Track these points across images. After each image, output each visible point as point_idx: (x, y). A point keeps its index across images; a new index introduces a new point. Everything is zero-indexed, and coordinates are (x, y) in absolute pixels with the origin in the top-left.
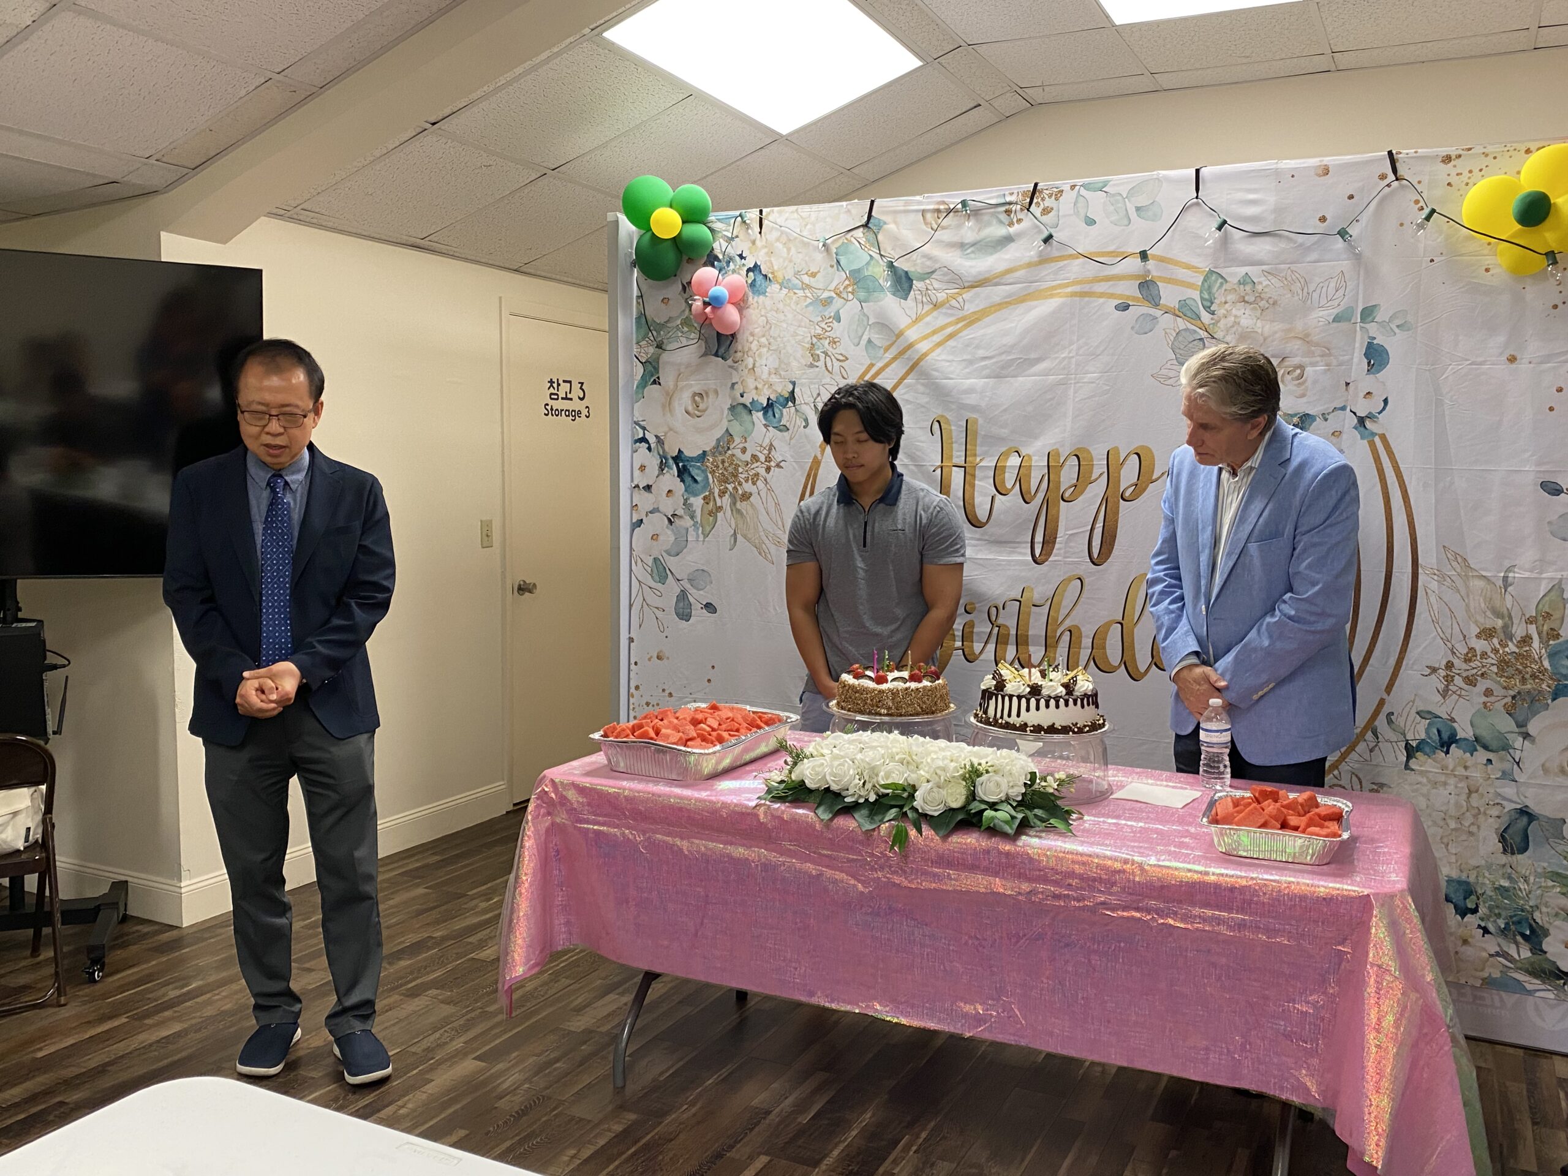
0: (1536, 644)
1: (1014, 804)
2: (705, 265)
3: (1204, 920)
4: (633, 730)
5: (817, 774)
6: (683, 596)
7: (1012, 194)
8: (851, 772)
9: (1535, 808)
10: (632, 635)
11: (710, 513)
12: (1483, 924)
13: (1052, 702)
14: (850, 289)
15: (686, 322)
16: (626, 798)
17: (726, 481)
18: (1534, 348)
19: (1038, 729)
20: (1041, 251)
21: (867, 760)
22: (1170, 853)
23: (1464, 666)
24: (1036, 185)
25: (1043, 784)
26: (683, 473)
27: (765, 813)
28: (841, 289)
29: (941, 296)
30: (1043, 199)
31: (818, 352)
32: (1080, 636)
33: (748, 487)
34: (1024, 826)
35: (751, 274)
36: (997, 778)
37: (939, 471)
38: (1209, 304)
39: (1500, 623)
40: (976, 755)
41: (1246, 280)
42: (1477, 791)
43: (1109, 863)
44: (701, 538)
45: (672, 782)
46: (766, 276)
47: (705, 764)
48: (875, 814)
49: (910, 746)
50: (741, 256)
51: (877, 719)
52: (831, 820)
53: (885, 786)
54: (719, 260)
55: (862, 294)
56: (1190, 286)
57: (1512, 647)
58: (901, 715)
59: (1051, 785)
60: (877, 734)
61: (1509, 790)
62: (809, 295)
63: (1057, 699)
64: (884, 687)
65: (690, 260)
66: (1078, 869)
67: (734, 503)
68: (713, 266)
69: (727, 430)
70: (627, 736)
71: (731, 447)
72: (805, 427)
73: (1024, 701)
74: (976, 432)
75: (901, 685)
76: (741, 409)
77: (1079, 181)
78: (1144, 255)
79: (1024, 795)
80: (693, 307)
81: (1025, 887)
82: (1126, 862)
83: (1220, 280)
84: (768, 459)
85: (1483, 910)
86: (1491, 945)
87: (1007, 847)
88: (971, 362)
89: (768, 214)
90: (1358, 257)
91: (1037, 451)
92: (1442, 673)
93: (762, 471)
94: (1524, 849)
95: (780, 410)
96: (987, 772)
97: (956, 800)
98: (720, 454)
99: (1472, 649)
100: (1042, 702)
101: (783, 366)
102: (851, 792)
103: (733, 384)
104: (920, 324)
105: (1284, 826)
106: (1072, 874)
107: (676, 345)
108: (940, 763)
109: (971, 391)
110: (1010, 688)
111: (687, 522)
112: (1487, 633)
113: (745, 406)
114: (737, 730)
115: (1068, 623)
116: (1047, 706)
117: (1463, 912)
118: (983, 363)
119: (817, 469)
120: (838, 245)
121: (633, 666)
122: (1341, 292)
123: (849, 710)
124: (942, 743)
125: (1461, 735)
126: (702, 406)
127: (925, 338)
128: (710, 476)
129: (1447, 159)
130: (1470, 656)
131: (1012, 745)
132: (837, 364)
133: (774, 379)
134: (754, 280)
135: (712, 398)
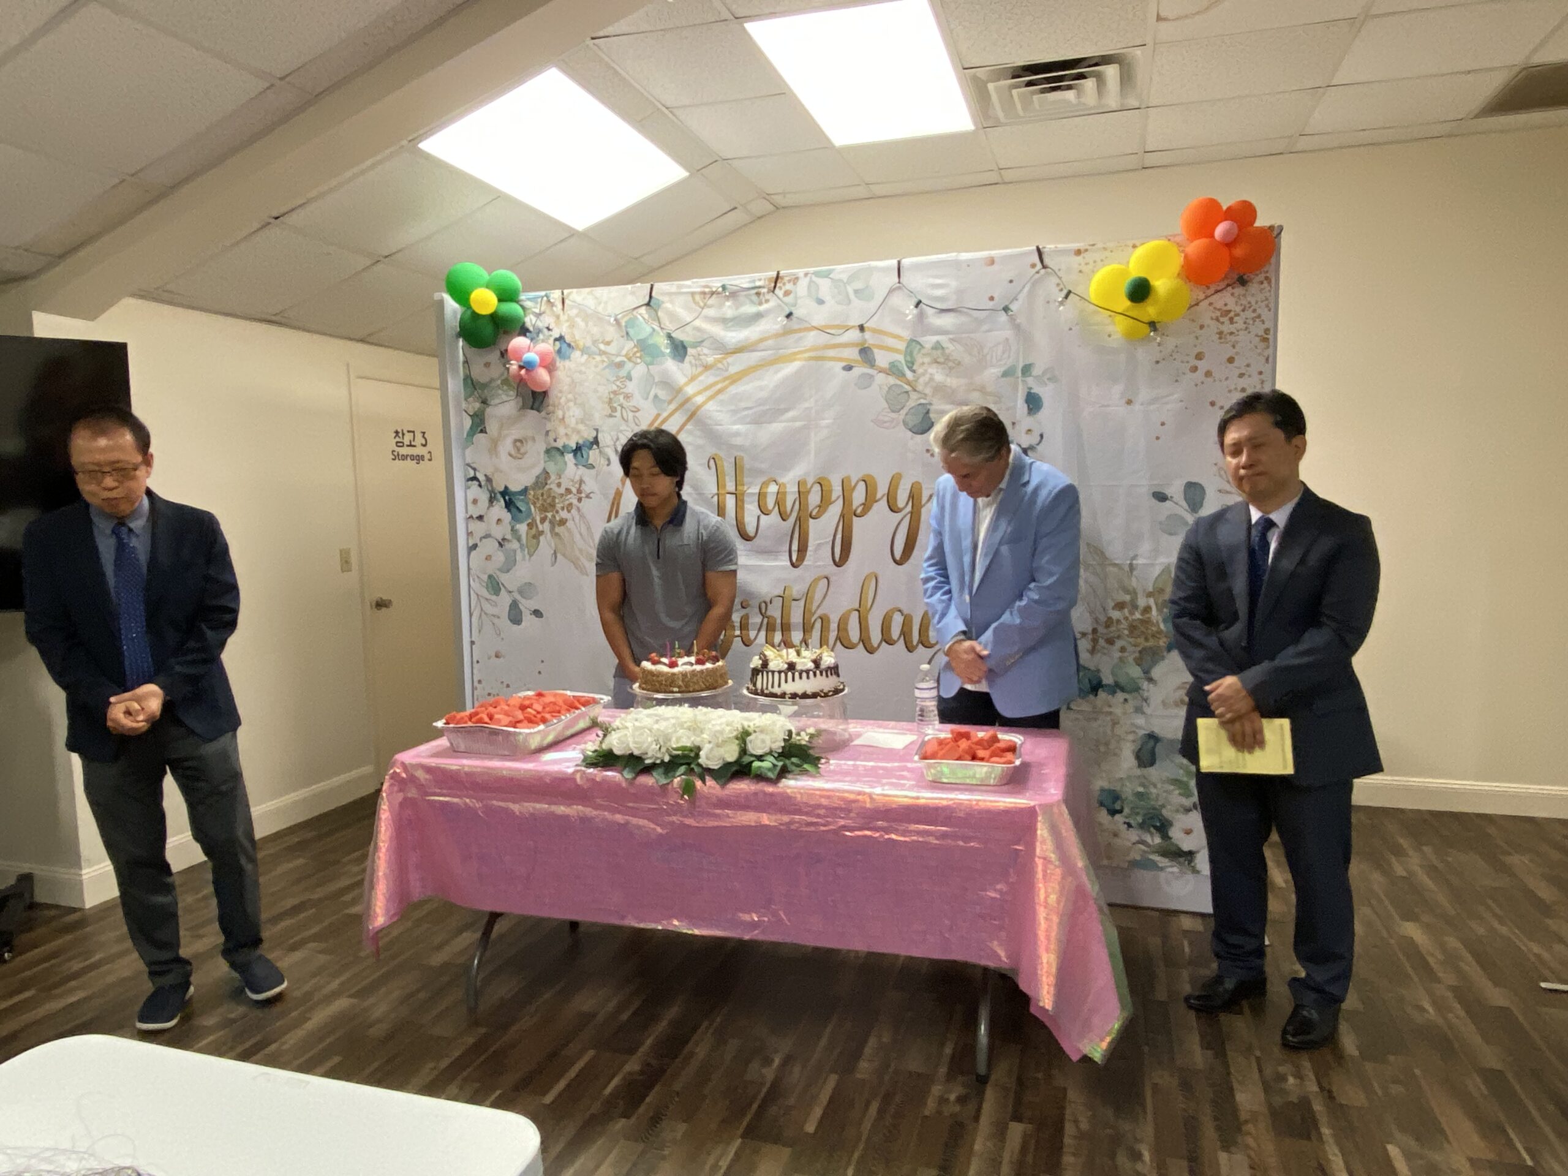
0: (1154, 612)
1: (776, 755)
2: (520, 335)
3: (919, 833)
4: (471, 717)
5: (623, 743)
6: (514, 605)
7: (760, 280)
8: (650, 739)
9: (1157, 731)
10: (473, 639)
11: (534, 537)
12: (1127, 821)
13: (804, 675)
14: (638, 355)
15: (506, 382)
16: (466, 774)
17: (546, 510)
18: (1144, 394)
19: (794, 696)
20: (785, 325)
21: (662, 729)
22: (892, 784)
23: (1105, 631)
24: (778, 273)
25: (798, 738)
26: (509, 505)
27: (581, 778)
28: (631, 355)
29: (710, 360)
30: (784, 284)
31: (615, 405)
32: (829, 621)
33: (564, 514)
34: (784, 772)
35: (557, 343)
36: (762, 736)
37: (716, 497)
38: (910, 365)
39: (1128, 598)
40: (747, 719)
41: (938, 346)
42: (1118, 723)
43: (846, 795)
44: (527, 557)
45: (504, 757)
46: (569, 345)
47: (531, 741)
48: (669, 772)
49: (695, 715)
50: (548, 329)
51: (670, 696)
52: (635, 778)
53: (675, 749)
54: (530, 332)
55: (648, 359)
56: (897, 351)
57: (1138, 615)
58: (690, 692)
59: (804, 739)
60: (670, 708)
61: (1140, 721)
62: (606, 359)
63: (807, 672)
64: (676, 670)
65: (506, 332)
66: (824, 802)
67: (552, 529)
68: (525, 335)
69: (544, 469)
70: (466, 723)
71: (549, 482)
72: (608, 465)
73: (783, 675)
74: (742, 468)
75: (688, 668)
76: (554, 452)
77: (812, 270)
78: (862, 328)
79: (783, 748)
80: (511, 370)
81: (786, 818)
82: (859, 793)
83: (918, 347)
84: (579, 491)
85: (1126, 811)
86: (1133, 835)
87: (770, 789)
88: (735, 412)
89: (569, 294)
90: (1017, 328)
91: (790, 480)
92: (1090, 637)
93: (575, 501)
94: (1152, 763)
95: (587, 451)
96: (755, 732)
97: (731, 754)
98: (540, 489)
99: (1110, 618)
100: (797, 674)
101: (587, 417)
102: (650, 755)
103: (547, 433)
104: (696, 382)
105: (974, 758)
106: (819, 806)
107: (497, 401)
108: (718, 728)
109: (737, 434)
110: (772, 666)
111: (515, 545)
112: (1120, 606)
113: (558, 449)
114: (559, 712)
115: (819, 612)
116: (801, 678)
117: (1113, 812)
118: (746, 413)
119: (619, 500)
120: (626, 319)
121: (475, 665)
122: (1006, 355)
123: (648, 690)
124: (721, 711)
125: (1105, 681)
126: (522, 450)
127: (699, 393)
128: (532, 507)
129: (1078, 252)
130: (1109, 622)
131: (774, 709)
132: (631, 414)
133: (581, 427)
134: (560, 348)
135: (530, 443)
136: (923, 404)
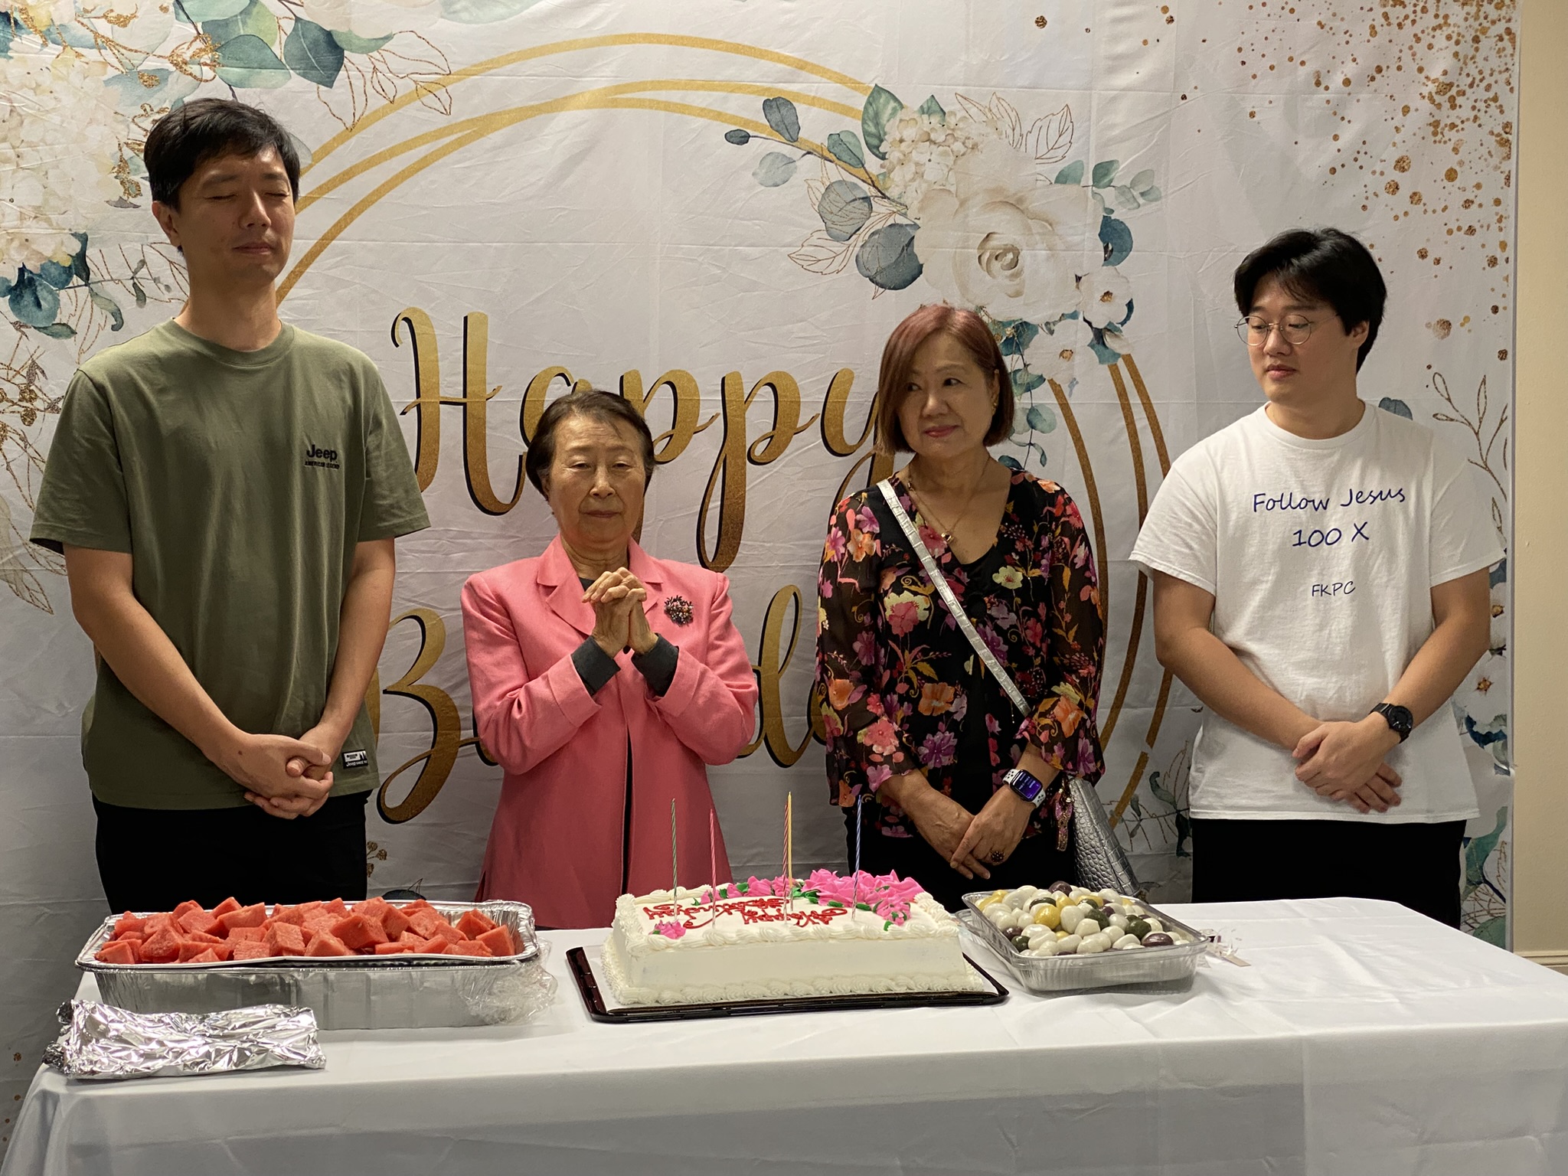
14: (206, 59)
28: (187, 56)
29: (404, 85)
37: (413, 415)
41: (931, 107)
55: (235, 72)
56: (846, 111)
62: (112, 61)
72: (114, 328)
83: (892, 104)
84: (30, 394)
95: (51, 292)
101: (53, 202)
122: (1066, 138)
127: (372, 165)
133: (33, 229)
136: (901, 226)
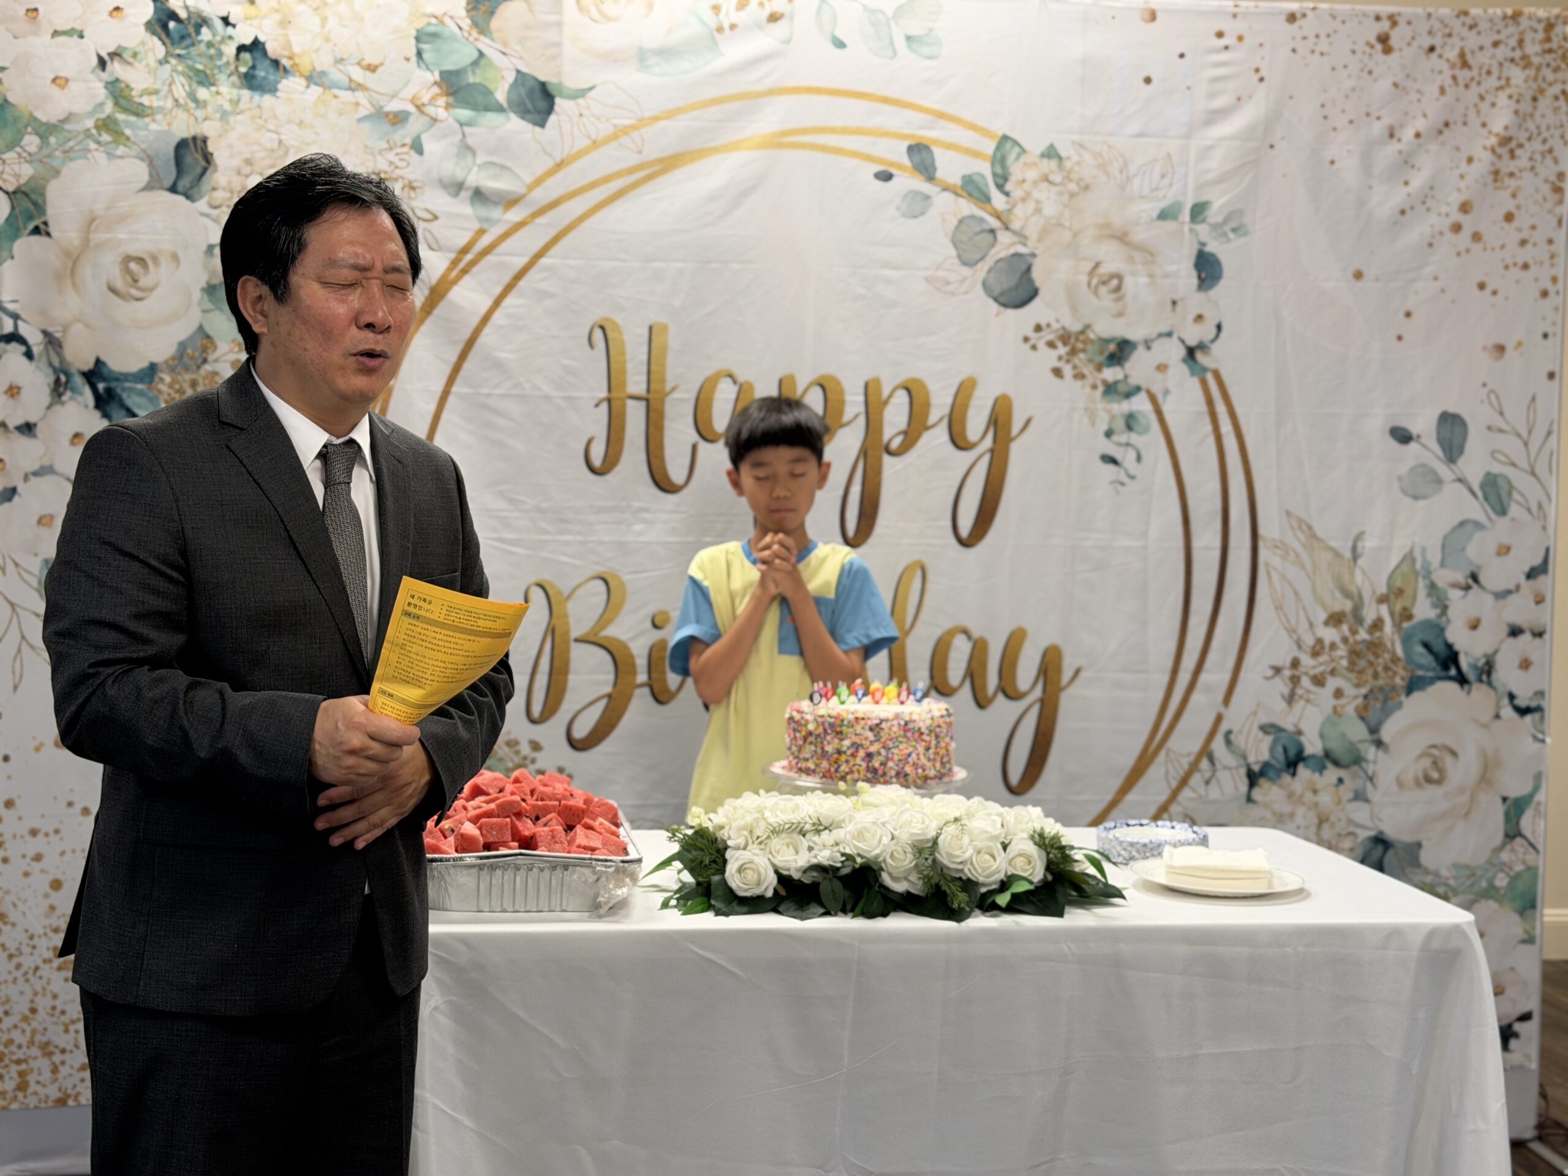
14: (440, 102)
18: (1381, 264)
23: (1312, 662)
26: (107, 402)
28: (425, 100)
29: (605, 128)
35: (246, 56)
37: (604, 407)
38: (1000, 181)
39: (1348, 606)
41: (1051, 152)
42: (1327, 820)
46: (276, 63)
50: (226, 21)
55: (465, 113)
56: (976, 154)
57: (1363, 635)
61: (1360, 813)
69: (201, 328)
74: (664, 348)
90: (1188, 136)
92: (1287, 673)
98: (187, 369)
99: (1320, 641)
104: (569, 169)
109: (654, 280)
112: (1335, 619)
118: (674, 239)
120: (418, 24)
125: (1309, 750)
126: (144, 281)
127: (576, 195)
129: (1292, 18)
130: (1318, 648)
134: (253, 67)
135: (165, 265)
136: (1021, 255)
